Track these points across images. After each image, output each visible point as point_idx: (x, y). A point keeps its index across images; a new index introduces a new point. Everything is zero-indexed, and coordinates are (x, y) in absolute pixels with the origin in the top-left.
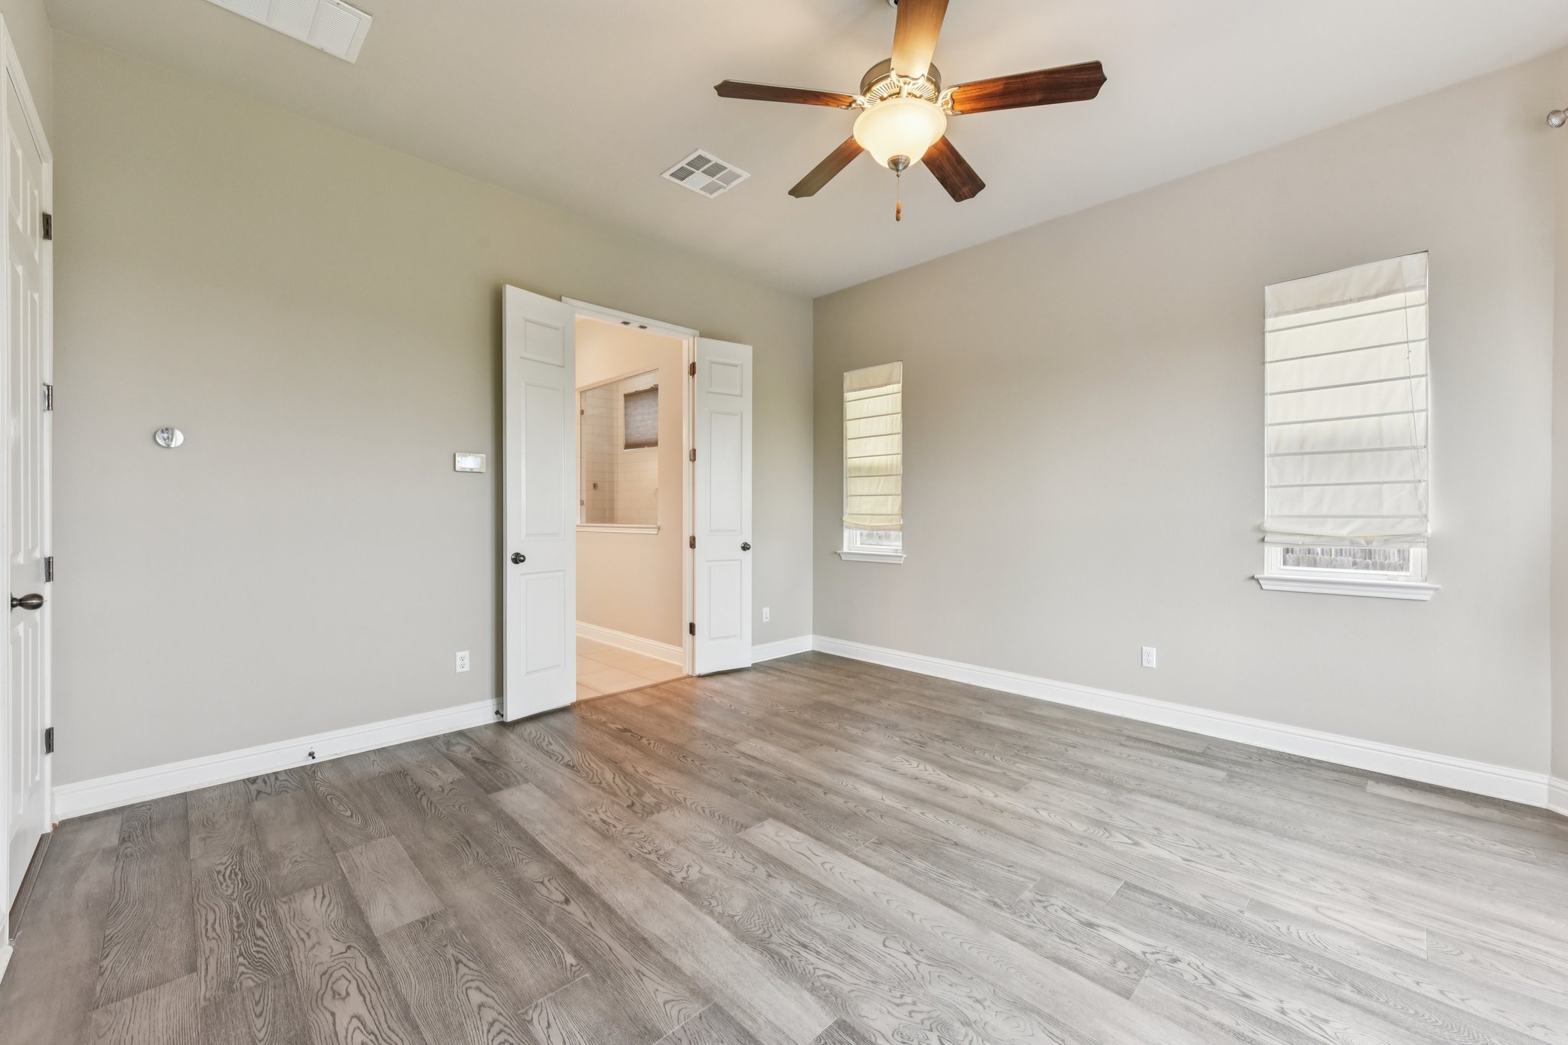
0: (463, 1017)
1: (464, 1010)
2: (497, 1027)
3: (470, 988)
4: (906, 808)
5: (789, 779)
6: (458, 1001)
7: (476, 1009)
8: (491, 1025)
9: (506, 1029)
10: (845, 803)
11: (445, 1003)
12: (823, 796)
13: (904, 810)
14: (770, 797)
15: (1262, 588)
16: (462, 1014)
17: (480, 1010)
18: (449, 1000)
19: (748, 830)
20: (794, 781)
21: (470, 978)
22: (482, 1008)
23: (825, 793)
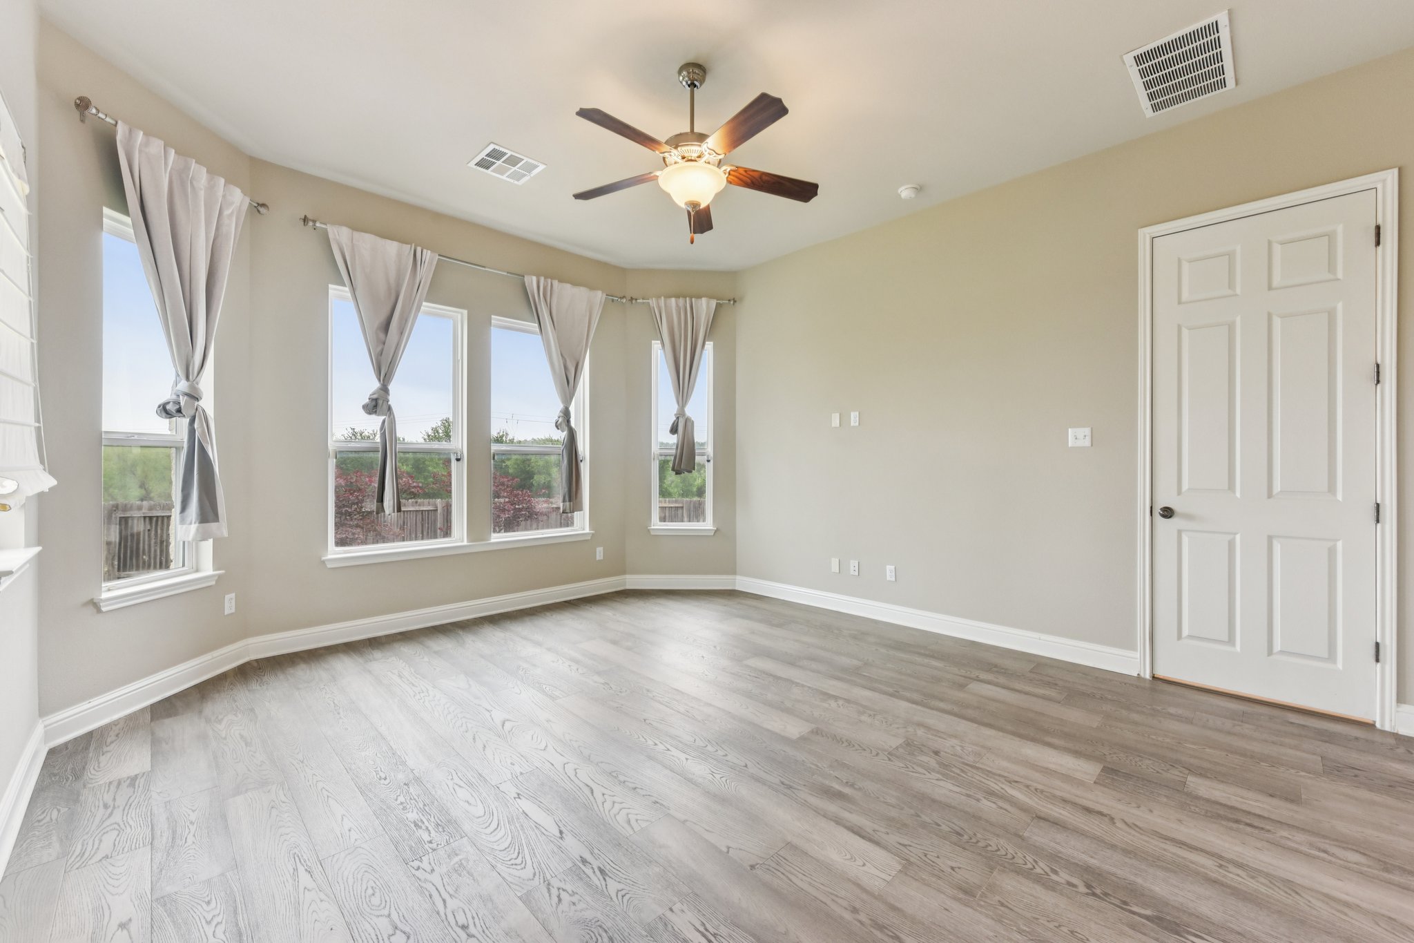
4: (668, 750)
5: (790, 787)
10: (726, 755)
12: (749, 764)
14: (803, 761)
19: (810, 729)
20: (783, 783)
23: (746, 766)
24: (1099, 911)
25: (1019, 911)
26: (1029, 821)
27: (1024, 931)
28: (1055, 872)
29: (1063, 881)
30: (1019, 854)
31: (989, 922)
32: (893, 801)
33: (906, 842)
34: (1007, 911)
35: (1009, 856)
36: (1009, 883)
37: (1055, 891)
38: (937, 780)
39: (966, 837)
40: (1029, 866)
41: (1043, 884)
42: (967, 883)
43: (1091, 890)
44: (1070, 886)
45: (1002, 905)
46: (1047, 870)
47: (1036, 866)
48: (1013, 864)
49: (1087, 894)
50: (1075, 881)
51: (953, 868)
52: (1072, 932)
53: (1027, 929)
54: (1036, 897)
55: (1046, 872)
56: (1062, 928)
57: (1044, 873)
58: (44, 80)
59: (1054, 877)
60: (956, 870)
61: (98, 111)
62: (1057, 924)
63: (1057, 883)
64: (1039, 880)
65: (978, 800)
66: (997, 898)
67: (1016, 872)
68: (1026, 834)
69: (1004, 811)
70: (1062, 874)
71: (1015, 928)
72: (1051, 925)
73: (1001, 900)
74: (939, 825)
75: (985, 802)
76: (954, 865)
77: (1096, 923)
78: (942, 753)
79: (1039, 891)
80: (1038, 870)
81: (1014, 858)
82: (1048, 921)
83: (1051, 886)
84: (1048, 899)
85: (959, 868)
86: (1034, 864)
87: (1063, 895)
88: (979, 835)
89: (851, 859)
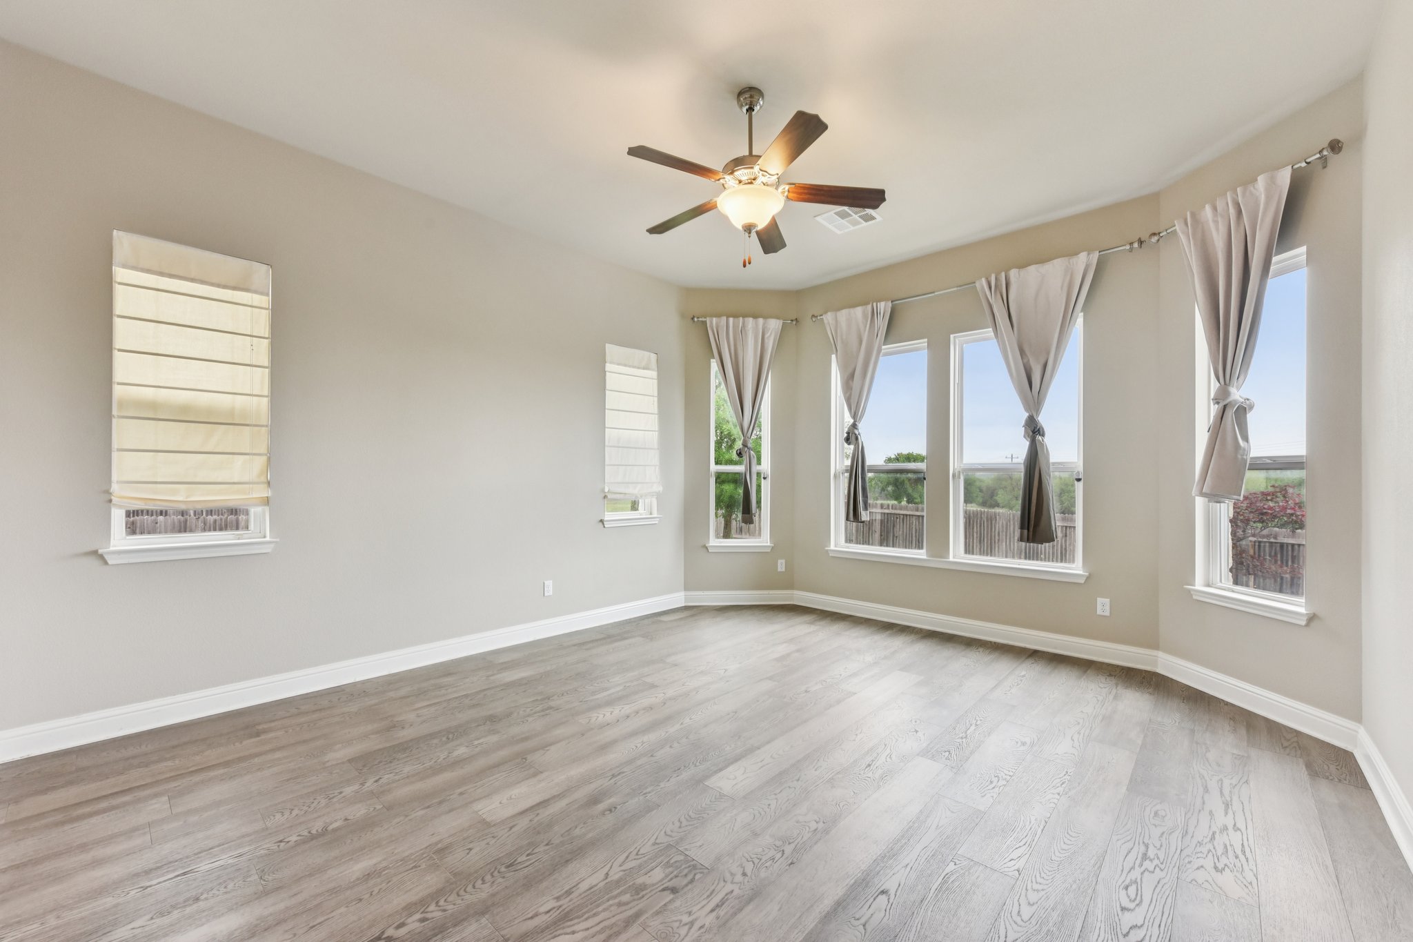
0: (1047, 911)
1: (1042, 914)
2: (1036, 886)
3: (1022, 920)
6: (1039, 923)
7: (1035, 907)
8: (1038, 891)
9: (1034, 881)
11: (1048, 931)
13: (682, 726)
15: (604, 527)
16: (1046, 913)
17: (1034, 904)
18: (1044, 929)
21: (1015, 926)
22: (1032, 903)
24: (362, 931)
25: (403, 874)
26: (502, 933)
27: (384, 871)
28: (423, 920)
29: (410, 920)
30: (460, 902)
31: (407, 854)
32: (577, 832)
33: (514, 830)
34: (407, 868)
35: (462, 892)
36: (433, 881)
37: (402, 909)
38: (607, 874)
39: (503, 869)
40: (442, 903)
41: (416, 904)
42: (450, 852)
43: (384, 938)
44: (400, 924)
45: (415, 867)
46: (429, 915)
47: (437, 908)
48: (451, 891)
49: (383, 933)
50: (403, 931)
51: (470, 849)
52: (361, 900)
53: (384, 873)
54: (407, 892)
55: (427, 912)
56: (369, 895)
57: (427, 910)
58: (683, 316)
59: (418, 916)
60: (468, 851)
61: (698, 318)
62: (374, 893)
63: (410, 915)
64: (422, 903)
65: (558, 898)
66: (423, 866)
67: (441, 890)
68: (484, 920)
69: (530, 915)
70: (418, 924)
71: (390, 866)
72: (376, 890)
73: (419, 868)
74: (528, 855)
75: (552, 904)
76: (473, 852)
77: (355, 922)
78: (672, 896)
79: (412, 897)
80: (432, 907)
81: (458, 895)
82: (381, 889)
83: (410, 909)
84: (399, 900)
85: (468, 854)
86: (441, 908)
87: (396, 912)
88: (500, 880)
89: (511, 798)
